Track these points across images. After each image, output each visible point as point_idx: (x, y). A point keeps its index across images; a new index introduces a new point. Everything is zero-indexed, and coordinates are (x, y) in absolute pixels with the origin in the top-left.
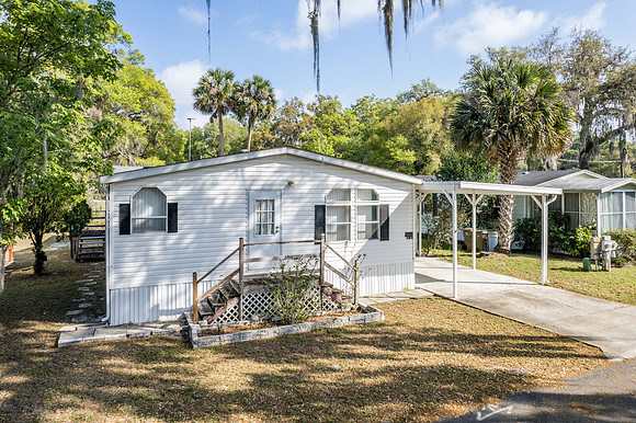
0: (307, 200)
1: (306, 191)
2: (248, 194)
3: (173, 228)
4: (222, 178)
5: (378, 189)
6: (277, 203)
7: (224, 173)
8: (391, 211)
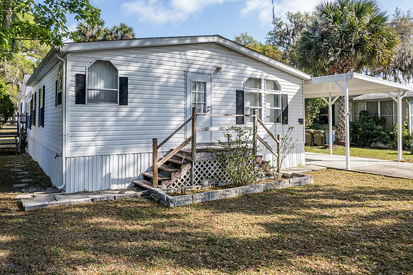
0: (231, 85)
1: (230, 77)
2: (185, 76)
3: (124, 101)
4: (165, 59)
5: (281, 81)
6: (208, 86)
7: (167, 55)
8: (289, 100)
